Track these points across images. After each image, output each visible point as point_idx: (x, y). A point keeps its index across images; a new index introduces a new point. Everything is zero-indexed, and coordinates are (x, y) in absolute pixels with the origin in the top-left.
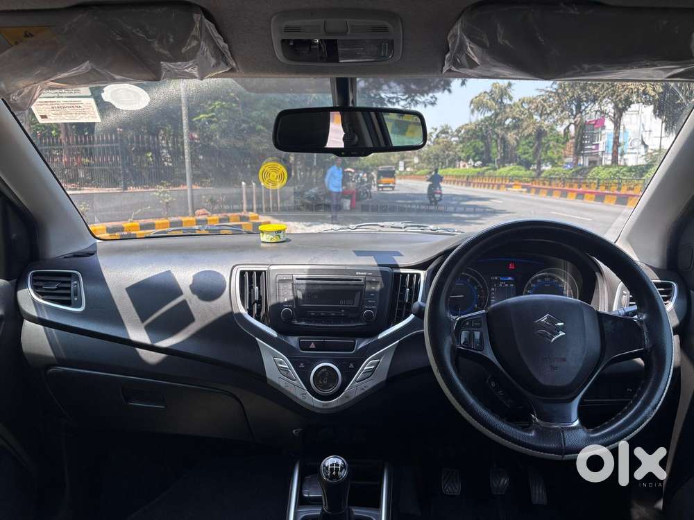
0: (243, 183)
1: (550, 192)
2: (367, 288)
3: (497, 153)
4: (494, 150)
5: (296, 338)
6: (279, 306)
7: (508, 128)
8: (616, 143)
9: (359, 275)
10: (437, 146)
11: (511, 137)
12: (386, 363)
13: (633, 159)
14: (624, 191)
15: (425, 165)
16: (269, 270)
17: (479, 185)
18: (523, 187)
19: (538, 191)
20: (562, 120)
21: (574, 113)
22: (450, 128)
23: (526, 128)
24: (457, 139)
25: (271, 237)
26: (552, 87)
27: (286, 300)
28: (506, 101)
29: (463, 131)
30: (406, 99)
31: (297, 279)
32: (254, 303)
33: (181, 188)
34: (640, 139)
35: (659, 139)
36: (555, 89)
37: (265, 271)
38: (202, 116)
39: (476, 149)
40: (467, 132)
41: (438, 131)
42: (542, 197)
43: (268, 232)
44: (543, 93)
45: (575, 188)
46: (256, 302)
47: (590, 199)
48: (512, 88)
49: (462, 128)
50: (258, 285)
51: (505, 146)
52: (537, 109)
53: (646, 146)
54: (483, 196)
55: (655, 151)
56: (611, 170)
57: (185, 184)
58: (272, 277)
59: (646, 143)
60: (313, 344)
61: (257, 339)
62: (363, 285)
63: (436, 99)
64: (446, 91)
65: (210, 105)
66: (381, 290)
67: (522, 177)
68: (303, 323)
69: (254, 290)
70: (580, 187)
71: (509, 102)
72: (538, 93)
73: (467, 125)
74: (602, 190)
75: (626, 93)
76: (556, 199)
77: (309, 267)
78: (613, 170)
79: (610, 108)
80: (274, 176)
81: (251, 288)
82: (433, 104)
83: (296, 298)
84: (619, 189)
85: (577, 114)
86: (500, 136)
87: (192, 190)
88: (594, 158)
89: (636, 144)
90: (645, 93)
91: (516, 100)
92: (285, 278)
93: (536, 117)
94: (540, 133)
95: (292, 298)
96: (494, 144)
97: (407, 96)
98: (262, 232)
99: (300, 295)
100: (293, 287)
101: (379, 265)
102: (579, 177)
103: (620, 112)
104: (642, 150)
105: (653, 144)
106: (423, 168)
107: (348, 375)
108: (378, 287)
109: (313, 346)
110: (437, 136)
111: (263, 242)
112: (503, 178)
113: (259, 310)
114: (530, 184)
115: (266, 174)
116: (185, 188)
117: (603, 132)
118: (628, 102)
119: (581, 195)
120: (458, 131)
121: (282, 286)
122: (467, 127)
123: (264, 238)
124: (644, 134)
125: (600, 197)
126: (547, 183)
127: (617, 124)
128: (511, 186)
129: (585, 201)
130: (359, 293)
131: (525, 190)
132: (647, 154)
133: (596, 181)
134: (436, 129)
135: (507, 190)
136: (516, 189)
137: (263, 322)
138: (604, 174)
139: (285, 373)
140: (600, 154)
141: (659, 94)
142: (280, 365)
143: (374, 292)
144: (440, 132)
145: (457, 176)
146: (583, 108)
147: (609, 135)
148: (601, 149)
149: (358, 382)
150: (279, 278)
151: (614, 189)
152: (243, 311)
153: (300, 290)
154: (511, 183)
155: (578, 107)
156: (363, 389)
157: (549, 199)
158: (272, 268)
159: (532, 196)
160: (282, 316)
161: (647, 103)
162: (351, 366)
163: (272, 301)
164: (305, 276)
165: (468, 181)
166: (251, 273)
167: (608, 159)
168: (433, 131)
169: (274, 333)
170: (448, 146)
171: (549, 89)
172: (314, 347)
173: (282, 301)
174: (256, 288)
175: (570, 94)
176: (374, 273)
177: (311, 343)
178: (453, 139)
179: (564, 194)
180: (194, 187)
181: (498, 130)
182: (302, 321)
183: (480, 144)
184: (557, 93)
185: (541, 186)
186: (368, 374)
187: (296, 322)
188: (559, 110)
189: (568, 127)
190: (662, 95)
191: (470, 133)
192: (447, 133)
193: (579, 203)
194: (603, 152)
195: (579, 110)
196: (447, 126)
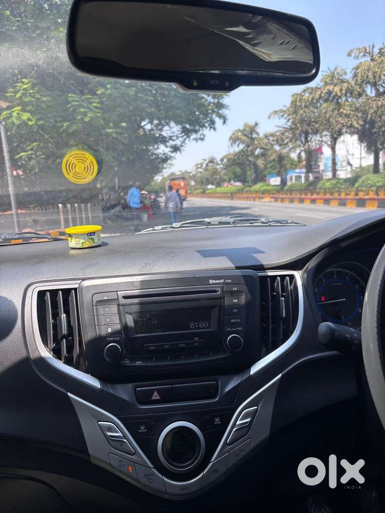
0: (60, 205)
1: (292, 201)
2: (227, 301)
3: (250, 174)
4: (249, 173)
5: (130, 386)
6: (99, 341)
7: (257, 157)
8: (334, 163)
9: (213, 284)
10: (207, 172)
11: (260, 162)
12: (267, 411)
13: (343, 174)
14: (343, 196)
15: (199, 186)
16: (81, 288)
17: (239, 198)
18: (272, 198)
19: (283, 200)
20: (294, 148)
21: (304, 142)
22: (215, 159)
23: (271, 155)
24: (221, 166)
25: (82, 241)
26: (286, 124)
27: (110, 330)
28: (254, 136)
29: (225, 160)
30: (182, 137)
31: (125, 297)
32: (62, 339)
33: (8, 212)
34: (346, 160)
35: (359, 160)
36: (289, 126)
37: (75, 289)
38: (22, 154)
39: (235, 174)
40: (229, 160)
41: (207, 162)
42: (286, 204)
43: (78, 236)
44: (280, 129)
45: (309, 196)
46: (64, 337)
47: (320, 203)
48: (258, 126)
49: (224, 158)
50: (67, 312)
51: (256, 170)
52: (277, 141)
53: (351, 165)
54: (244, 206)
55: (357, 168)
56: (333, 181)
57: (11, 210)
58: (86, 298)
59: (351, 163)
60: (156, 393)
61: (69, 394)
62: (220, 298)
63: (204, 135)
64: (212, 130)
65: (29, 146)
66: (248, 303)
67: (269, 191)
68: (138, 363)
69: (60, 318)
70: (312, 195)
71: (256, 136)
72: (277, 129)
73: (228, 155)
74: (328, 196)
75: (339, 126)
76: (296, 205)
77: (140, 278)
78: (334, 182)
79: (327, 139)
80: (80, 168)
81: (56, 315)
82: (202, 139)
83: (125, 328)
84: (340, 195)
85: (306, 143)
86: (252, 163)
87: (17, 214)
88: (317, 175)
89: (345, 164)
90: (351, 126)
91: (261, 135)
92: (105, 298)
93: (277, 148)
94: (281, 158)
95: (118, 327)
96: (248, 169)
97: (183, 134)
98: (70, 235)
99: (130, 320)
100: (119, 310)
101: (238, 268)
102: (311, 188)
103: (334, 140)
104: (349, 168)
105: (356, 163)
106: (198, 189)
107: (214, 437)
108: (243, 299)
109: (156, 396)
110: (207, 165)
111: (73, 248)
112: (257, 192)
113: (70, 348)
114: (276, 196)
115: (70, 166)
116: (12, 212)
117: (322, 157)
118: (340, 133)
119: (313, 201)
120: (222, 160)
121: (102, 310)
122: (229, 157)
123: (73, 243)
124: (349, 157)
125: (327, 201)
126: (289, 194)
127: (333, 149)
128: (263, 198)
129: (317, 204)
130: (217, 309)
131: (273, 200)
132: (352, 170)
133: (323, 190)
134: (205, 160)
135: (261, 201)
136: (267, 199)
137: (77, 367)
138: (328, 185)
139: (118, 445)
140: (321, 171)
141: (361, 125)
142: (109, 434)
143: (236, 306)
144: (208, 162)
145: (224, 193)
146: (309, 139)
147: (327, 159)
148: (322, 168)
149: (229, 444)
150: (97, 298)
151: (336, 195)
152: (45, 353)
153: (130, 314)
154: (263, 196)
155: (306, 138)
156: (238, 455)
157: (291, 205)
158: (86, 283)
159: (279, 204)
160: (105, 356)
161: (352, 134)
162: (217, 421)
163: (89, 335)
164: (137, 292)
165: (232, 195)
166: (54, 293)
167: (329, 175)
168: (203, 161)
169: (95, 383)
170: (215, 172)
171: (285, 126)
172: (158, 397)
173: (103, 333)
174: (63, 316)
175: (300, 129)
176: (235, 280)
177: (152, 392)
178: (218, 167)
179: (302, 201)
180: (20, 211)
181: (251, 159)
182: (136, 360)
183: (238, 170)
184: (291, 129)
185: (285, 196)
186: (243, 431)
187: (127, 362)
188: (294, 140)
189: (300, 154)
190: (363, 126)
191: (231, 161)
192: (213, 162)
193: (313, 206)
194: (323, 171)
195: (307, 141)
196: (212, 157)
